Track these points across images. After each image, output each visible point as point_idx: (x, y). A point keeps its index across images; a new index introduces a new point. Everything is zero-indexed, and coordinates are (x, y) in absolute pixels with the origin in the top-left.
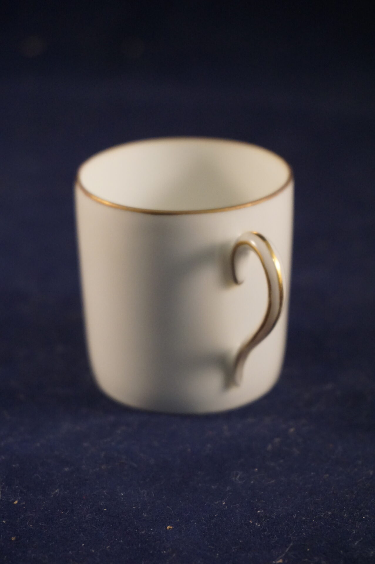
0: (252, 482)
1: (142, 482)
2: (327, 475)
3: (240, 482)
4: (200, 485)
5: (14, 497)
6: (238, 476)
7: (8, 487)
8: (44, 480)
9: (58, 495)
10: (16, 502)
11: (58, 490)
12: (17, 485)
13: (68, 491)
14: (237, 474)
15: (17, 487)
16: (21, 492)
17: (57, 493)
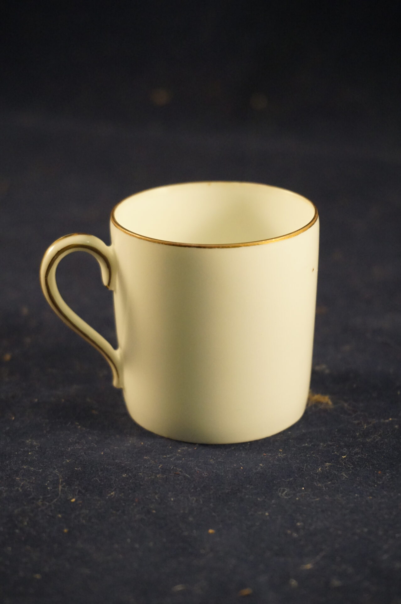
0: (297, 499)
1: (192, 490)
2: (371, 497)
3: (285, 497)
4: (247, 496)
5: (72, 496)
6: (284, 493)
7: (67, 487)
8: (102, 483)
9: (113, 497)
10: (73, 500)
11: (114, 492)
12: (76, 486)
13: (123, 494)
14: (284, 491)
15: (76, 487)
16: (79, 492)
17: (112, 495)
